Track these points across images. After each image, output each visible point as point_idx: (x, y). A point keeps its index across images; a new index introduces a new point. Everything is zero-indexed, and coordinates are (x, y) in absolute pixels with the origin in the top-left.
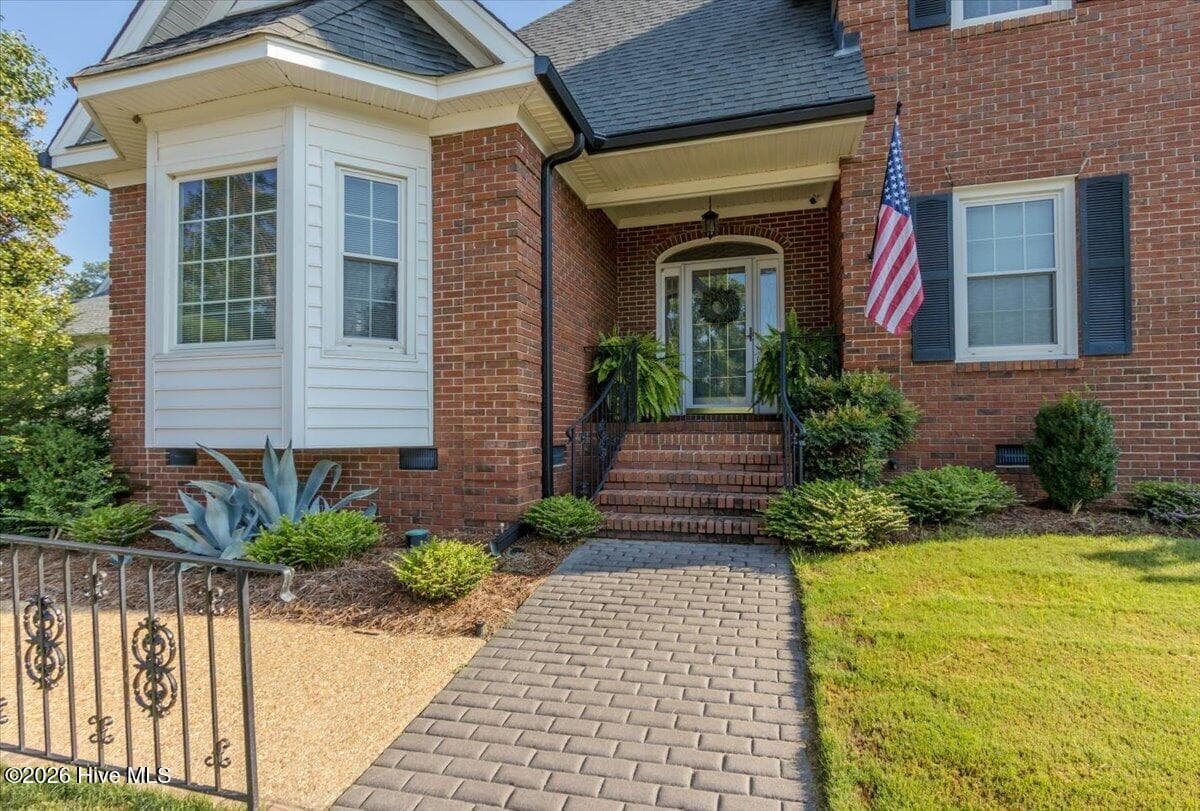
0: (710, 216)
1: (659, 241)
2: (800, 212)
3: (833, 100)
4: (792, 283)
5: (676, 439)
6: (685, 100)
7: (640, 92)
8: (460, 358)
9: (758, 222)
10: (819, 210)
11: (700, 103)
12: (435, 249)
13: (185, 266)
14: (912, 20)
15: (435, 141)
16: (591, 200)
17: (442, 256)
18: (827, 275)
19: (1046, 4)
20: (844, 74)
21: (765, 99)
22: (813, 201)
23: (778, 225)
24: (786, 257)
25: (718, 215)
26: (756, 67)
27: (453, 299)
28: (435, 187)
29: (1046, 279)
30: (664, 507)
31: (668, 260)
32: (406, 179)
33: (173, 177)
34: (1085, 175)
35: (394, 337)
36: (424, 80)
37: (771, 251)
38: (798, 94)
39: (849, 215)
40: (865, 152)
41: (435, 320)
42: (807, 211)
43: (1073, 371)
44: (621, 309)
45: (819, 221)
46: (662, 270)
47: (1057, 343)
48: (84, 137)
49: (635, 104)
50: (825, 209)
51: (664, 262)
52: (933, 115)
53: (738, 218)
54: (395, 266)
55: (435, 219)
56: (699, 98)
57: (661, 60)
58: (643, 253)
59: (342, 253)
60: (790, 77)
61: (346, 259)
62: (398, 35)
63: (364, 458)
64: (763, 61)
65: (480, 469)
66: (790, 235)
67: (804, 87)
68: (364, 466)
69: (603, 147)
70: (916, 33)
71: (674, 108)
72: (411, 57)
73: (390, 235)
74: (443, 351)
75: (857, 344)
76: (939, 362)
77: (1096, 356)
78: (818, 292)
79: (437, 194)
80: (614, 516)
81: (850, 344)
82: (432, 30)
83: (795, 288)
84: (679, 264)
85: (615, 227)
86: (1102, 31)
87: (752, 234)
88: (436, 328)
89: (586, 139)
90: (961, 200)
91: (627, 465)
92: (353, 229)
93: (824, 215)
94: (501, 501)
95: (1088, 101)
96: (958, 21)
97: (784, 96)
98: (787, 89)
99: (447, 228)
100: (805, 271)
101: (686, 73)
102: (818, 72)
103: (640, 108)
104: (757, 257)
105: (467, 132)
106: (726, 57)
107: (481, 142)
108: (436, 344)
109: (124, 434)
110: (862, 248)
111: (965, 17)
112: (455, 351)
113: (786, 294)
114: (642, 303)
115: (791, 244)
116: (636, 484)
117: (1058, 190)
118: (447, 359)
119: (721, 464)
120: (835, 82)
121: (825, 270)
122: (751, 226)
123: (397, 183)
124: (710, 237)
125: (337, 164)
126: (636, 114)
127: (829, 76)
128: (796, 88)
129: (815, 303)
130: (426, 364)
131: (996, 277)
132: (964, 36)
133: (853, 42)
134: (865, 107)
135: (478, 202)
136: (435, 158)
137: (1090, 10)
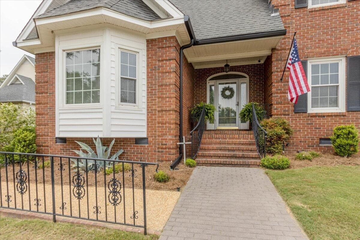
0: (227, 66)
1: (208, 73)
2: (255, 65)
3: (272, 31)
4: (252, 87)
5: (219, 136)
6: (223, 29)
7: (208, 25)
8: (155, 110)
9: (241, 68)
10: (261, 64)
11: (228, 30)
12: (148, 75)
13: (67, 79)
14: (296, 5)
15: (148, 41)
16: (190, 60)
17: (150, 77)
18: (263, 85)
19: (338, 1)
20: (275, 22)
21: (250, 29)
22: (259, 61)
23: (247, 69)
24: (250, 79)
25: (229, 65)
26: (245, 18)
27: (154, 91)
28: (148, 55)
29: (336, 87)
30: (219, 157)
31: (211, 80)
32: (139, 53)
33: (64, 51)
34: (349, 56)
35: (135, 102)
36: (148, 22)
37: (245, 77)
38: (261, 28)
39: (275, 66)
40: (280, 47)
41: (147, 98)
42: (257, 64)
43: (343, 116)
44: (195, 95)
45: (261, 68)
46: (209, 83)
47: (339, 107)
48: (28, 37)
49: (206, 29)
50: (263, 64)
51: (209, 80)
52: (302, 36)
53: (234, 66)
54: (135, 80)
55: (148, 66)
56: (228, 28)
57: (212, 15)
58: (203, 77)
59: (120, 76)
60: (257, 22)
61: (121, 78)
62: (137, 7)
63: (123, 141)
64: (247, 16)
65: (162, 144)
66: (251, 72)
67: (263, 26)
68: (123, 143)
69: (198, 43)
70: (297, 9)
71: (220, 31)
72: (143, 15)
73: (134, 70)
74: (150, 107)
75: (276, 107)
76: (302, 113)
77: (351, 111)
78: (260, 90)
79: (148, 58)
80: (205, 159)
81: (274, 107)
82: (146, 5)
83: (253, 89)
84: (214, 81)
85: (194, 68)
86: (355, 10)
87: (239, 72)
88: (148, 100)
89: (194, 41)
90: (310, 62)
91: (205, 144)
92: (123, 69)
93: (262, 66)
94: (169, 154)
95: (350, 32)
96: (310, 6)
97: (256, 28)
98: (257, 26)
99: (151, 69)
100: (256, 84)
101: (222, 20)
102: (266, 21)
103: (208, 31)
104: (240, 79)
105: (159, 38)
106: (234, 15)
107: (163, 42)
108: (148, 105)
109: (41, 134)
110: (279, 77)
111: (312, 5)
112: (154, 107)
113: (249, 91)
114: (202, 93)
115: (252, 75)
116: (209, 150)
117: (340, 60)
118: (151, 110)
119: (235, 144)
120: (272, 24)
121: (262, 83)
122: (239, 69)
123: (136, 54)
124: (227, 72)
125: (119, 48)
126: (208, 33)
127: (270, 22)
128: (259, 26)
129: (259, 94)
130: (145, 111)
131: (320, 87)
132: (312, 11)
133: (276, 11)
134: (283, 33)
135: (162, 60)
136: (147, 46)
137: (352, 4)
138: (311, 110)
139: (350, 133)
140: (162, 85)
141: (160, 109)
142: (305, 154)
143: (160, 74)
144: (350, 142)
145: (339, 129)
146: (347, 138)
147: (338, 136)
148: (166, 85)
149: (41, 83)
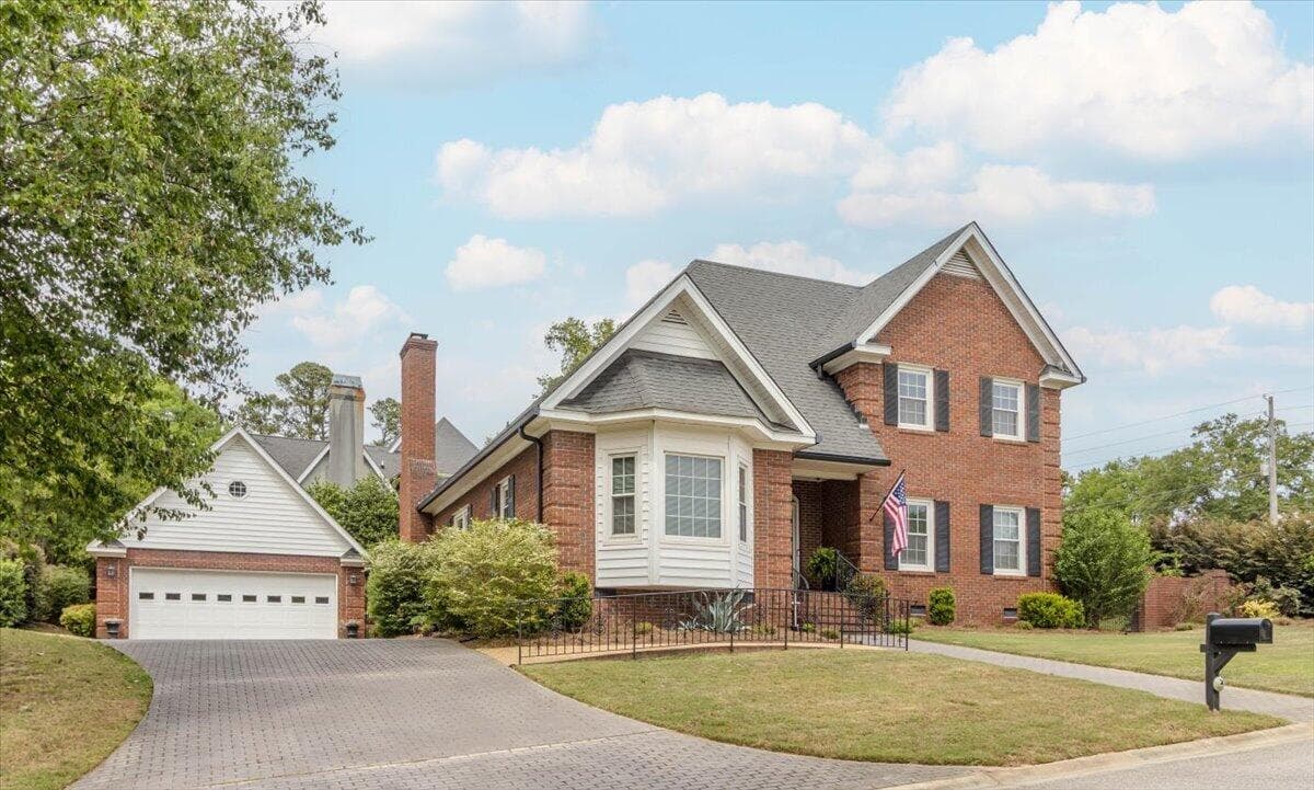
8: (765, 553)
10: (816, 482)
12: (755, 501)
14: (886, 419)
15: (754, 450)
19: (927, 425)
20: (870, 441)
22: (818, 479)
26: (827, 421)
28: (754, 472)
29: (924, 538)
33: (665, 452)
34: (936, 499)
35: (745, 541)
38: (857, 447)
40: (869, 473)
41: (755, 534)
47: (928, 565)
55: (754, 487)
60: (848, 434)
67: (857, 443)
70: (886, 425)
74: (758, 549)
75: (866, 559)
76: (894, 570)
77: (940, 571)
79: (755, 476)
81: (863, 558)
88: (755, 538)
96: (901, 426)
99: (760, 493)
102: (858, 436)
107: (776, 456)
110: (867, 516)
112: (763, 549)
117: (928, 503)
118: (760, 552)
120: (869, 445)
121: (819, 515)
127: (864, 440)
130: (752, 553)
132: (902, 432)
133: (865, 421)
135: (775, 483)
136: (754, 458)
137: (939, 434)
138: (902, 567)
139: (947, 596)
140: (774, 519)
141: (772, 552)
143: (772, 502)
144: (948, 607)
145: (937, 593)
146: (947, 603)
147: (937, 602)
148: (780, 519)
149: (565, 485)
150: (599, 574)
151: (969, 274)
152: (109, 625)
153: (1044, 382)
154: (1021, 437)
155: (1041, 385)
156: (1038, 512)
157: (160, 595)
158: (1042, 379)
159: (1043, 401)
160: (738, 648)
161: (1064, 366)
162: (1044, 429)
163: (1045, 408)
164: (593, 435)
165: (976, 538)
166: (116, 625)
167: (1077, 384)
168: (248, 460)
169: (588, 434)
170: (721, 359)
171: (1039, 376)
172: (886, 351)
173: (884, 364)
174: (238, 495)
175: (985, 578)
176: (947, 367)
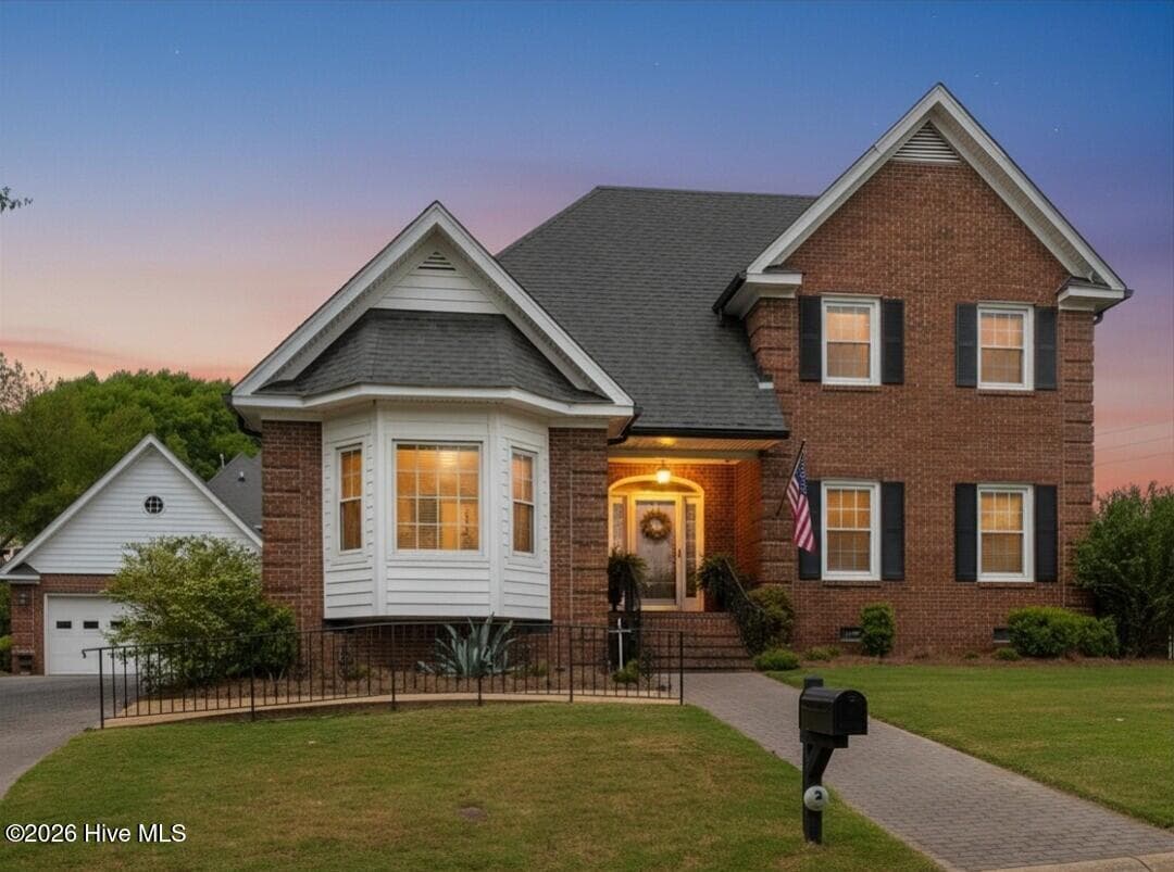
2: (717, 465)
3: (767, 428)
4: (710, 516)
8: (568, 566)
9: (687, 468)
10: (729, 465)
12: (551, 498)
13: (400, 498)
14: (801, 374)
15: (552, 431)
17: (555, 502)
18: (734, 513)
19: (868, 379)
20: (768, 405)
23: (701, 473)
24: (706, 498)
27: (564, 530)
28: (551, 459)
29: (866, 534)
31: (617, 489)
32: (537, 453)
33: (394, 440)
34: (885, 480)
35: (532, 550)
37: (695, 491)
38: (744, 416)
39: (765, 486)
41: (551, 542)
42: (721, 465)
43: (877, 587)
45: (729, 474)
47: (870, 571)
50: (733, 465)
51: (614, 490)
52: (812, 433)
53: (674, 465)
54: (532, 507)
55: (552, 479)
59: (513, 500)
60: (735, 399)
61: (515, 503)
66: (709, 481)
67: (746, 410)
70: (803, 382)
72: (556, 390)
73: (530, 488)
74: (556, 561)
75: (769, 566)
76: (813, 580)
77: (889, 579)
78: (728, 525)
79: (552, 464)
81: (765, 565)
83: (712, 520)
84: (626, 493)
87: (682, 477)
88: (551, 546)
89: (627, 431)
90: (825, 485)
93: (733, 469)
96: (826, 380)
98: (737, 409)
100: (719, 509)
104: (683, 494)
105: (574, 429)
107: (584, 437)
108: (552, 557)
110: (772, 508)
111: (828, 378)
112: (564, 561)
115: (710, 488)
117: (872, 486)
118: (558, 566)
120: (764, 411)
121: (733, 509)
122: (683, 471)
123: (531, 456)
125: (510, 446)
127: (759, 405)
128: (742, 410)
129: (726, 533)
130: (546, 568)
131: (842, 532)
132: (829, 390)
133: (769, 379)
134: (784, 435)
135: (581, 472)
136: (551, 441)
137: (888, 387)
138: (828, 575)
139: (883, 616)
140: (582, 521)
141: (577, 564)
142: (818, 650)
143: (579, 499)
144: (883, 630)
145: (867, 610)
147: (867, 623)
148: (589, 520)
149: (280, 490)
150: (327, 602)
151: (944, 159)
152: (22, 657)
153: (1063, 302)
154: (1028, 384)
155: (1061, 307)
156: (1053, 490)
157: (78, 625)
158: (1060, 299)
159: (1064, 329)
160: (404, 703)
161: (1096, 276)
162: (1065, 371)
163: (1067, 340)
164: (319, 425)
165: (948, 531)
166: (29, 657)
167: (1118, 301)
168: (162, 472)
169: (312, 424)
170: (504, 312)
171: (1057, 294)
172: (796, 280)
173: (800, 297)
174: (154, 511)
175: (964, 586)
176: (903, 294)
